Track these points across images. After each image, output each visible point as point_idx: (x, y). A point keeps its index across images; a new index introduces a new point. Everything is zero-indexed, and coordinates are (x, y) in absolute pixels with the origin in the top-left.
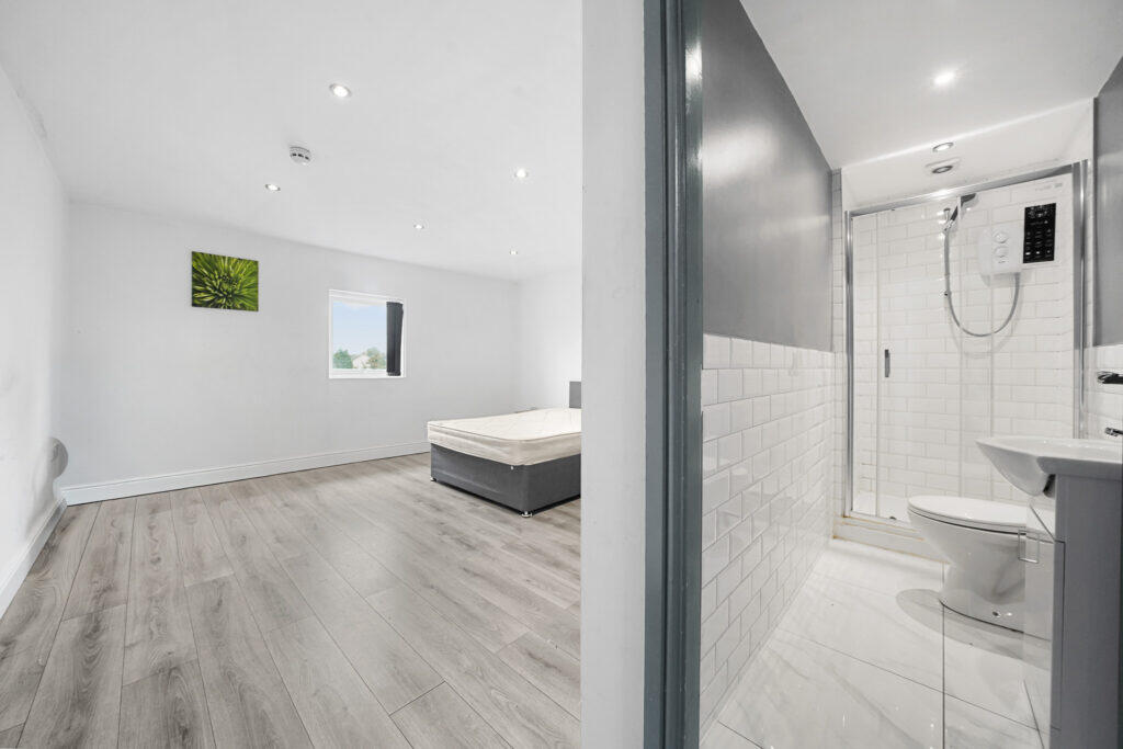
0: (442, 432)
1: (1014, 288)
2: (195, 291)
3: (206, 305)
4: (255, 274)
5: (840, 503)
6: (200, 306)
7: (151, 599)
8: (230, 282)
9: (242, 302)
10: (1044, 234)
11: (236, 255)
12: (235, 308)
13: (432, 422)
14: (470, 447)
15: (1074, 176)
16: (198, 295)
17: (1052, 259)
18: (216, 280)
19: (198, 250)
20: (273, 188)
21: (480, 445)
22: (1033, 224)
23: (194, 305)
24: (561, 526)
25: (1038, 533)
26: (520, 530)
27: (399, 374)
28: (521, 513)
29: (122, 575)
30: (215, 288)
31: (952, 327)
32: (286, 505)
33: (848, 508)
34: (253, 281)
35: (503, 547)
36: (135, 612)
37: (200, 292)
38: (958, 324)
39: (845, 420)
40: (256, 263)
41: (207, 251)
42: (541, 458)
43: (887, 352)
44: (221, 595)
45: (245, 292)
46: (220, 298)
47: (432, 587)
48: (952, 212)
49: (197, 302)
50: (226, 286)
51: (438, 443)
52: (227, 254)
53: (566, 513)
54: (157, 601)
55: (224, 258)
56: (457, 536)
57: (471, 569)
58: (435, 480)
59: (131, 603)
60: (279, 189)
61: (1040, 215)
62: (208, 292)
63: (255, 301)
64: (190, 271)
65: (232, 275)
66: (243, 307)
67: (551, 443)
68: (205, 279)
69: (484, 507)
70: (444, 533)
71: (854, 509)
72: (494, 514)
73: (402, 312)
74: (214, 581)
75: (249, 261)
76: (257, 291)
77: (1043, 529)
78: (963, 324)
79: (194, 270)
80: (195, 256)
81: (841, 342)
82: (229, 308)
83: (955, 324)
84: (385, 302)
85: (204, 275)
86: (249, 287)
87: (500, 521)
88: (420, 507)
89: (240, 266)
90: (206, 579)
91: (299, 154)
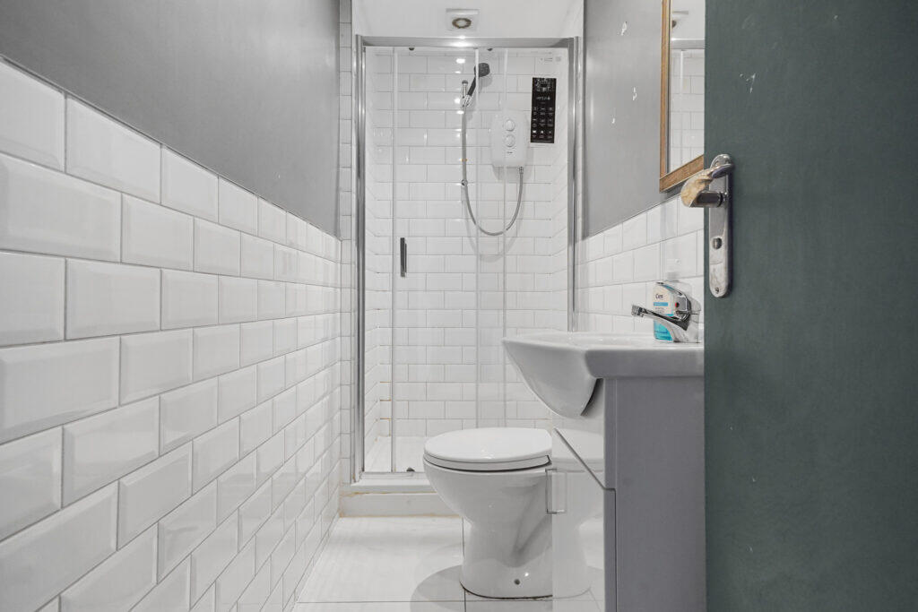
1: (519, 185)
5: (347, 463)
10: (547, 111)
15: (569, 51)
17: (552, 141)
22: (539, 98)
25: (567, 462)
31: (468, 224)
33: (358, 469)
38: (475, 222)
39: (354, 339)
43: (403, 240)
48: (469, 86)
61: (544, 89)
71: (366, 470)
77: (572, 456)
78: (479, 222)
81: (349, 225)
83: (471, 221)
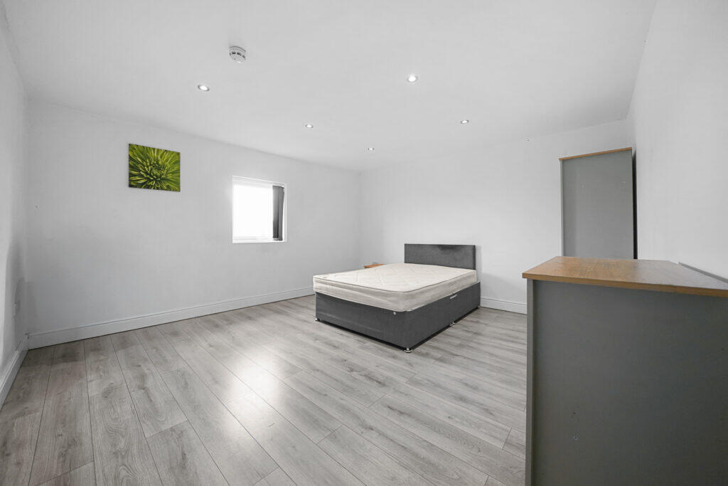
0: (326, 284)
2: (131, 175)
3: (140, 186)
4: (178, 162)
6: (136, 187)
7: (115, 453)
8: (159, 169)
9: (168, 184)
11: (163, 147)
12: (162, 189)
13: (316, 276)
14: (356, 296)
16: (133, 178)
18: (148, 167)
19: (134, 142)
20: (204, 88)
21: (365, 295)
23: (131, 186)
24: (440, 360)
26: (410, 364)
27: (282, 240)
28: (404, 349)
29: (84, 424)
30: (146, 173)
32: (211, 346)
34: (176, 168)
35: (406, 383)
36: (103, 471)
37: (135, 176)
40: (178, 154)
41: (141, 143)
42: (417, 305)
44: (183, 447)
45: (170, 176)
46: (151, 181)
47: (372, 429)
49: (132, 183)
50: (155, 172)
51: (324, 292)
52: (157, 146)
53: (438, 348)
54: (123, 457)
55: (154, 149)
56: (363, 373)
57: (396, 407)
58: (319, 320)
59: (98, 461)
60: (208, 90)
62: (142, 176)
63: (177, 183)
64: (127, 159)
65: (160, 163)
66: (169, 188)
67: (422, 292)
68: (139, 166)
69: (369, 343)
70: (352, 370)
72: (381, 350)
73: (283, 193)
74: (172, 429)
75: (173, 152)
76: (179, 176)
79: (131, 158)
80: (132, 147)
82: (158, 189)
84: (272, 186)
85: (139, 163)
86: (173, 173)
87: (389, 356)
88: (318, 344)
89: (166, 156)
90: (165, 427)
91: (237, 52)
